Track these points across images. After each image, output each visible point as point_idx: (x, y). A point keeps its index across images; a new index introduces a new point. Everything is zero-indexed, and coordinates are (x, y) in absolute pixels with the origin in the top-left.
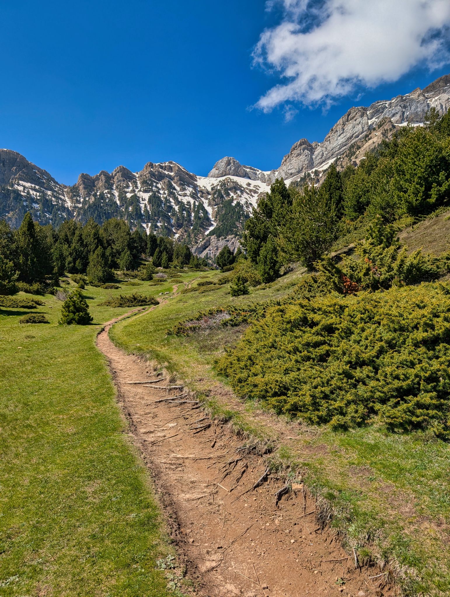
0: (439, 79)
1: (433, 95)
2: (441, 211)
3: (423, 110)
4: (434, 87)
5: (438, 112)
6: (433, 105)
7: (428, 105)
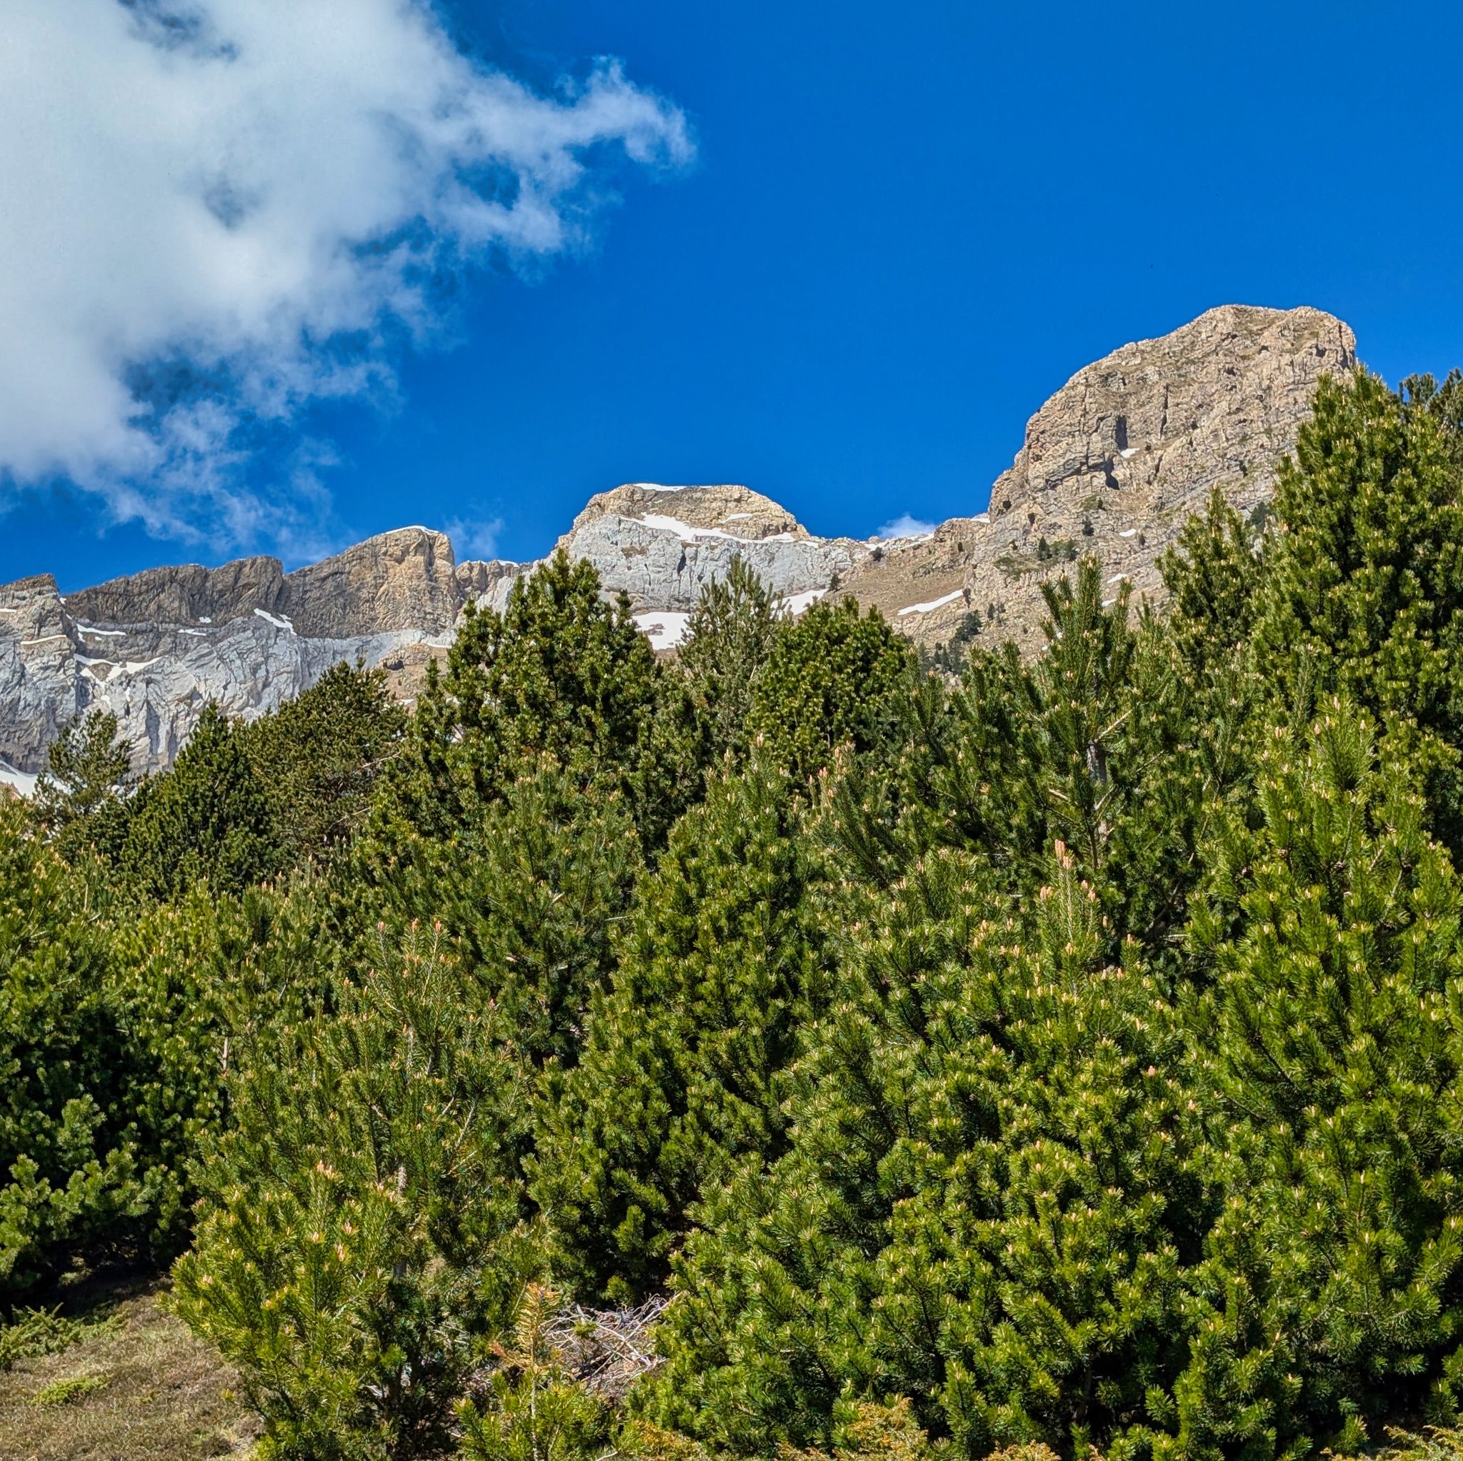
0: (163, 571)
1: (119, 643)
2: (36, 1339)
3: (52, 707)
4: (130, 604)
5: (125, 746)
6: (106, 701)
7: (83, 692)
